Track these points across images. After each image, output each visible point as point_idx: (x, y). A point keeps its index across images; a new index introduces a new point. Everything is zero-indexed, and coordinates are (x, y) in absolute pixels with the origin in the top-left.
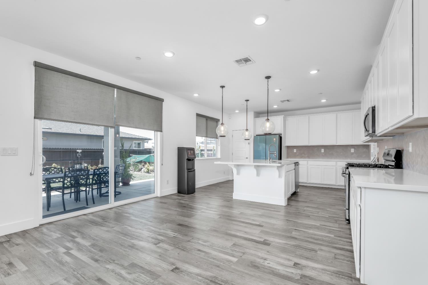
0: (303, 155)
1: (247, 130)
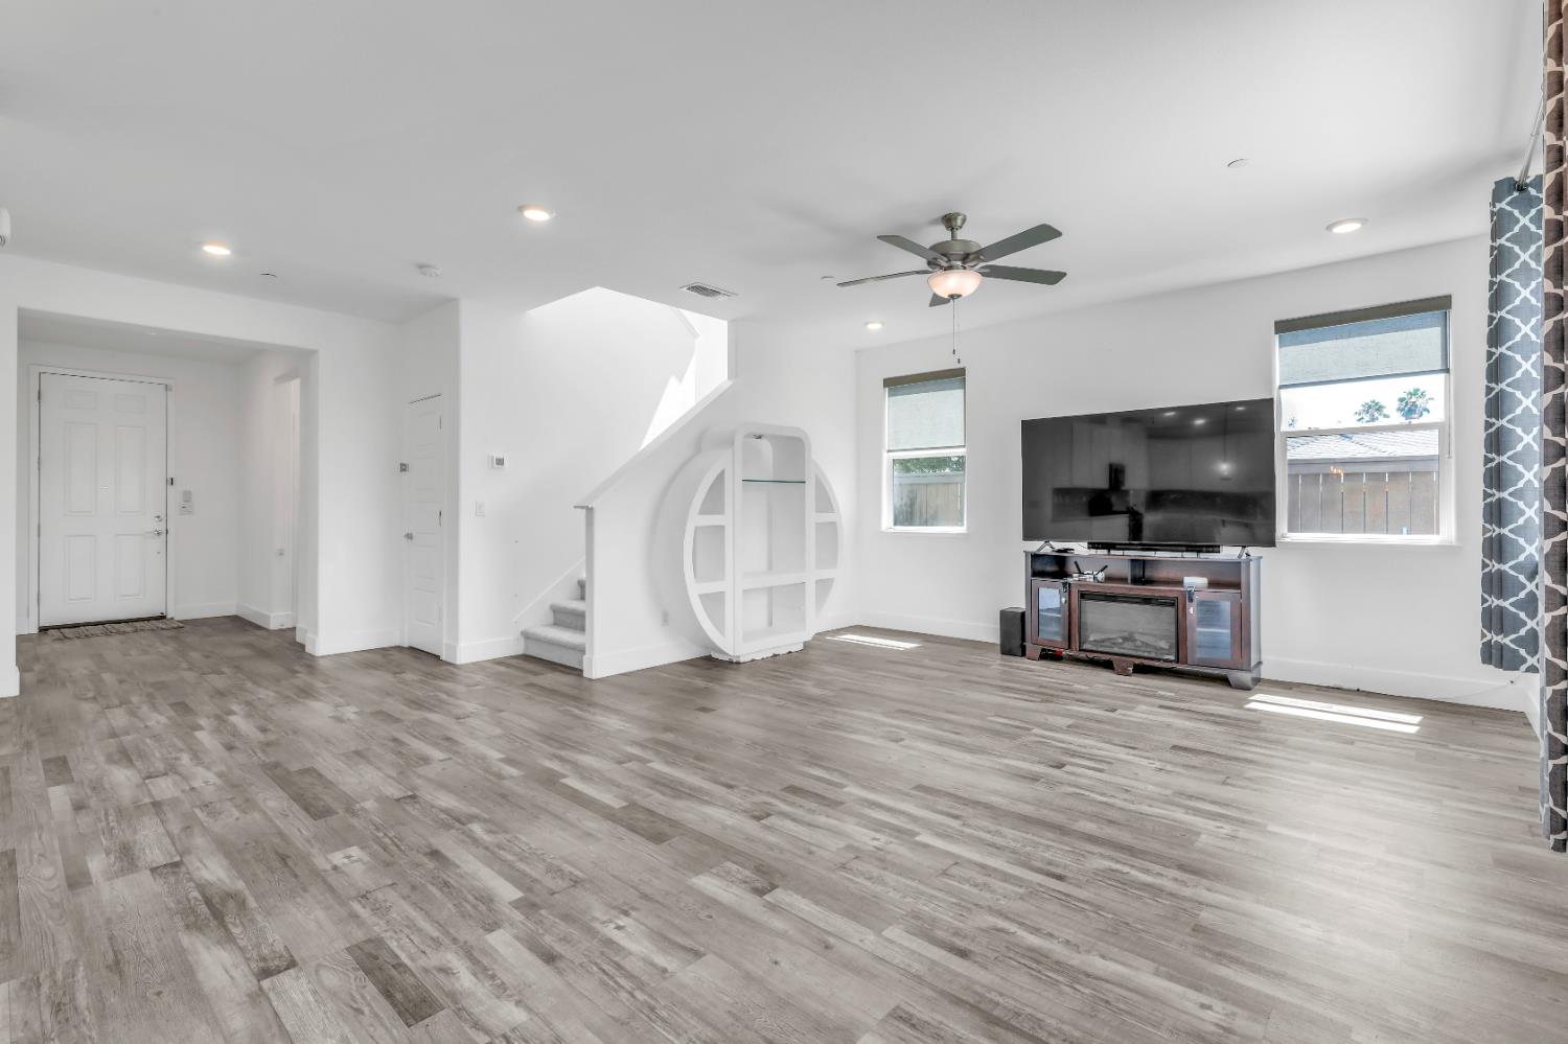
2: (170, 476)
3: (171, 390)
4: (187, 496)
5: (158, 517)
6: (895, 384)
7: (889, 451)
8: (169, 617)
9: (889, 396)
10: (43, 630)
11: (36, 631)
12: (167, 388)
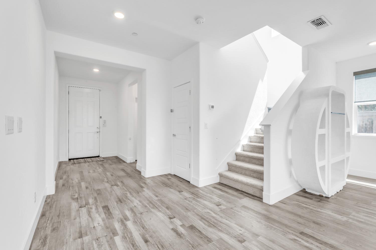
2: (100, 116)
3: (101, 91)
4: (105, 122)
5: (98, 128)
6: (357, 74)
7: (355, 102)
8: (100, 156)
9: (355, 79)
10: (70, 160)
11: (68, 160)
12: (100, 90)
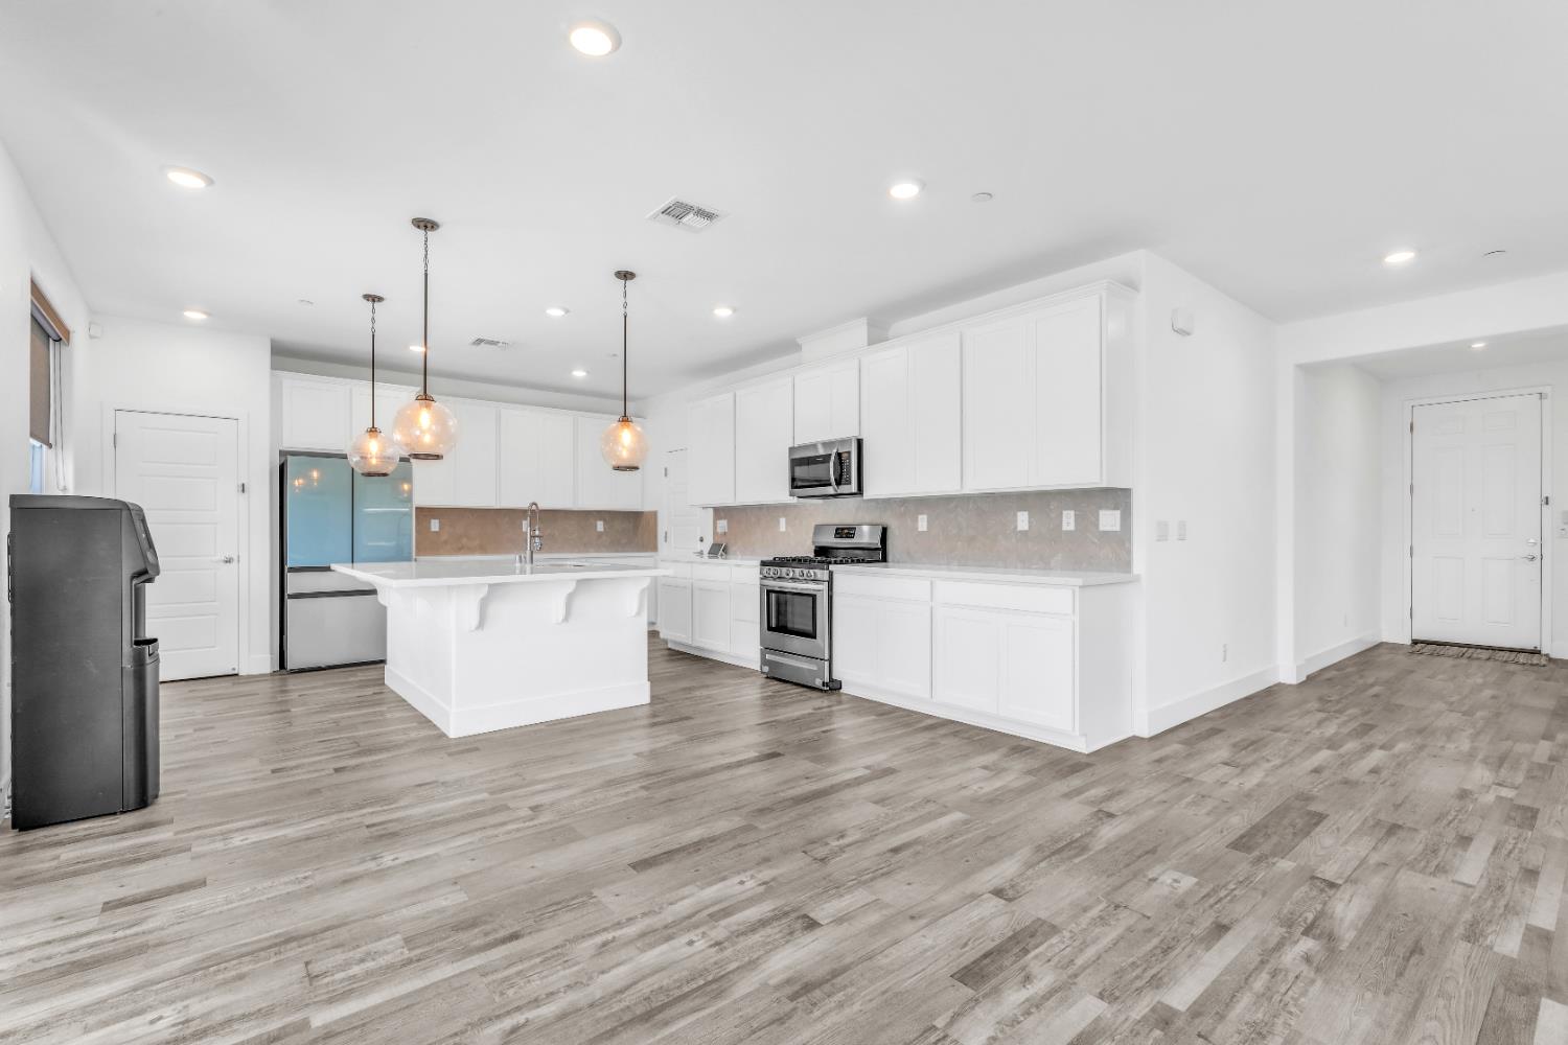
0: (464, 541)
1: (373, 430)
